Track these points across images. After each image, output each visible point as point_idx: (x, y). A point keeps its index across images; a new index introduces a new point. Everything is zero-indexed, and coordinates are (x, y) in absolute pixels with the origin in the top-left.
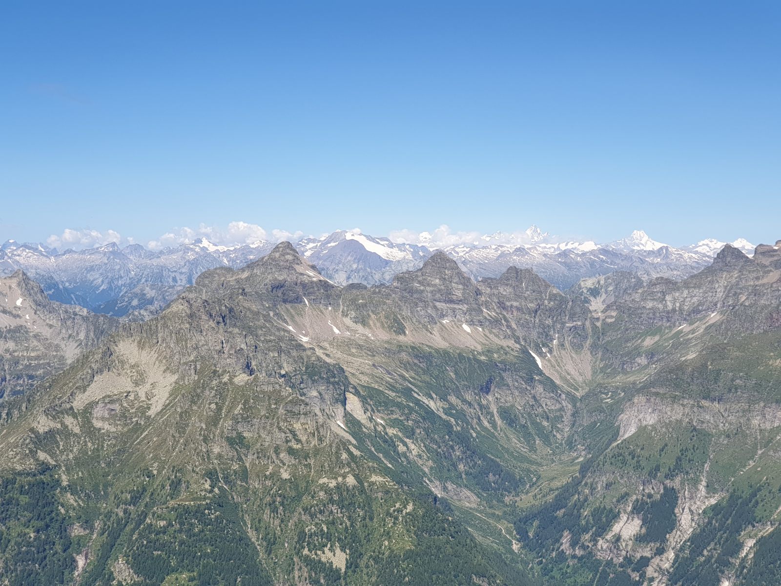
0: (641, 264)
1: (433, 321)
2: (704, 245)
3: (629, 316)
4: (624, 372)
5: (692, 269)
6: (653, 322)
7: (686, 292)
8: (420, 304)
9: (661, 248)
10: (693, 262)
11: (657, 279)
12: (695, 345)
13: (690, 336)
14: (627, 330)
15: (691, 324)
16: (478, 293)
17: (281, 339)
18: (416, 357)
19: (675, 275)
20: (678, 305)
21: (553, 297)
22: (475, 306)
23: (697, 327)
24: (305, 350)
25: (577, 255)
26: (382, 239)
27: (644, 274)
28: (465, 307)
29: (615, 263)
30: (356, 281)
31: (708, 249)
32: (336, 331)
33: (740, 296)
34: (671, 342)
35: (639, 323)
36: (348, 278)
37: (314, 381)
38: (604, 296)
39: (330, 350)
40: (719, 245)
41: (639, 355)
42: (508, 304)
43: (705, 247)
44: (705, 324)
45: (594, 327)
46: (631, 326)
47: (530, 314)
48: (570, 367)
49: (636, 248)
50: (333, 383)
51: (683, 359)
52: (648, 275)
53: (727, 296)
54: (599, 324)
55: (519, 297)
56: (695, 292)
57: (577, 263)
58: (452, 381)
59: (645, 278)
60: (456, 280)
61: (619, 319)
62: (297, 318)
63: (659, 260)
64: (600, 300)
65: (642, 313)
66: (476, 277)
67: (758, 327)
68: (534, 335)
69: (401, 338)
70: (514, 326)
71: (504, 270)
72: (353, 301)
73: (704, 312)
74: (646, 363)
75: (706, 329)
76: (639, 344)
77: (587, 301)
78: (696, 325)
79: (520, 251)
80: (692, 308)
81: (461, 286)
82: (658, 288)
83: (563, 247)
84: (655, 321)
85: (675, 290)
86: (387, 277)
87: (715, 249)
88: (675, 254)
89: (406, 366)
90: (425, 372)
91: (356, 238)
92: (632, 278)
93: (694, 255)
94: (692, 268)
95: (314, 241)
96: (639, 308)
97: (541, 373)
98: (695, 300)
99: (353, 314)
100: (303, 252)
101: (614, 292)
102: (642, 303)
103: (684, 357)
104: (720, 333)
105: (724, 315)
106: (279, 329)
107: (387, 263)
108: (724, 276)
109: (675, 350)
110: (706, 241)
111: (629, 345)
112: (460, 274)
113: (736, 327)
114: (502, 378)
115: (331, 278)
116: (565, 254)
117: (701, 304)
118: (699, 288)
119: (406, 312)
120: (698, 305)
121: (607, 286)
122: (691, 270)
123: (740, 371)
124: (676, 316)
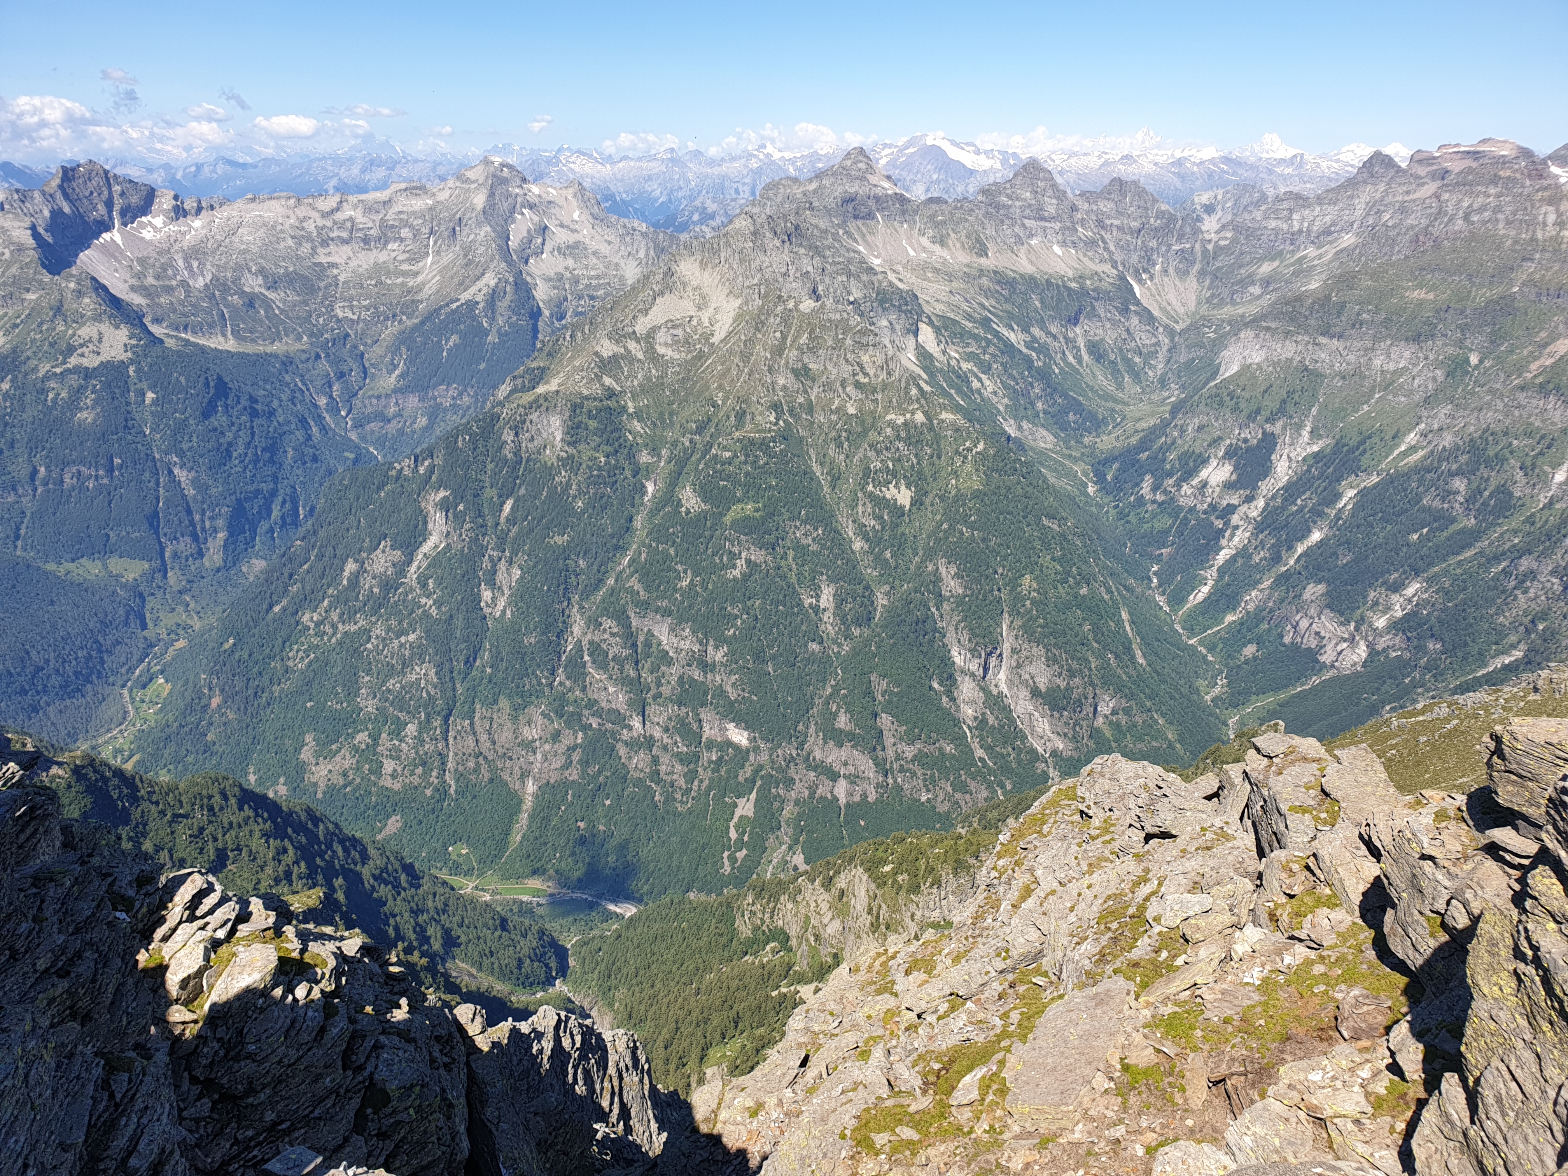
0: (1269, 175)
1: (1020, 241)
2: (1348, 151)
3: (1247, 237)
4: (1233, 303)
6: (1274, 245)
7: (1318, 209)
8: (1007, 222)
9: (1295, 156)
10: (1332, 173)
11: (1285, 193)
12: (1320, 272)
13: (1316, 262)
14: (1242, 254)
15: (1318, 248)
16: (1074, 209)
17: (850, 261)
18: (999, 282)
19: (1309, 189)
20: (1306, 224)
21: (1160, 215)
22: (1069, 224)
23: (1326, 252)
24: (876, 274)
25: (1194, 164)
26: (967, 144)
27: (1271, 187)
28: (1057, 226)
29: (1238, 174)
30: (935, 195)
31: (1353, 157)
32: (912, 253)
33: (1383, 215)
34: (1292, 269)
35: (1258, 246)
36: (928, 190)
37: (884, 309)
38: (1220, 214)
39: (904, 274)
40: (1366, 152)
41: (1253, 283)
42: (1108, 222)
43: (1350, 154)
44: (1335, 247)
45: (1205, 251)
46: (1247, 249)
47: (1132, 233)
48: (1172, 297)
49: (1265, 156)
50: (905, 312)
51: (1304, 289)
52: (1275, 188)
53: (1368, 214)
54: (1210, 247)
55: (1121, 214)
56: (1329, 209)
57: (1193, 173)
58: (1036, 311)
59: (1271, 193)
60: (1049, 193)
61: (1234, 241)
62: (868, 237)
63: (1291, 170)
64: (1214, 218)
65: (1262, 235)
66: (1073, 189)
67: (1399, 252)
68: (1134, 258)
69: (983, 261)
70: (1112, 248)
71: (1106, 181)
72: (932, 217)
73: (1336, 234)
74: (1260, 293)
75: (1336, 253)
76: (1254, 271)
77: (1199, 219)
78: (1324, 249)
79: (1127, 159)
80: (1322, 229)
81: (1054, 201)
82: (1285, 205)
83: (1178, 154)
84: (1277, 244)
85: (1305, 206)
86: (971, 189)
87: (1361, 156)
88: (1310, 163)
89: (987, 293)
90: (1007, 300)
91: (938, 143)
92: (1255, 192)
93: (1334, 164)
94: (1330, 180)
95: (890, 146)
96: (1259, 228)
97: (1138, 303)
98: (1328, 218)
99: (930, 233)
100: (878, 160)
101: (1232, 209)
102: (1263, 222)
103: (1305, 286)
104: (1351, 259)
105: (1360, 238)
106: (848, 250)
107: (972, 172)
108: (1367, 189)
109: (1296, 278)
110: (1352, 147)
111: (1242, 271)
112: (1054, 186)
113: (1373, 252)
114: (1093, 308)
115: (907, 190)
116: (1179, 162)
117: (1334, 224)
118: (1335, 204)
119: (990, 231)
120: (1331, 226)
121: (1225, 202)
122: (1329, 183)
123: (1369, 303)
124: (1302, 238)
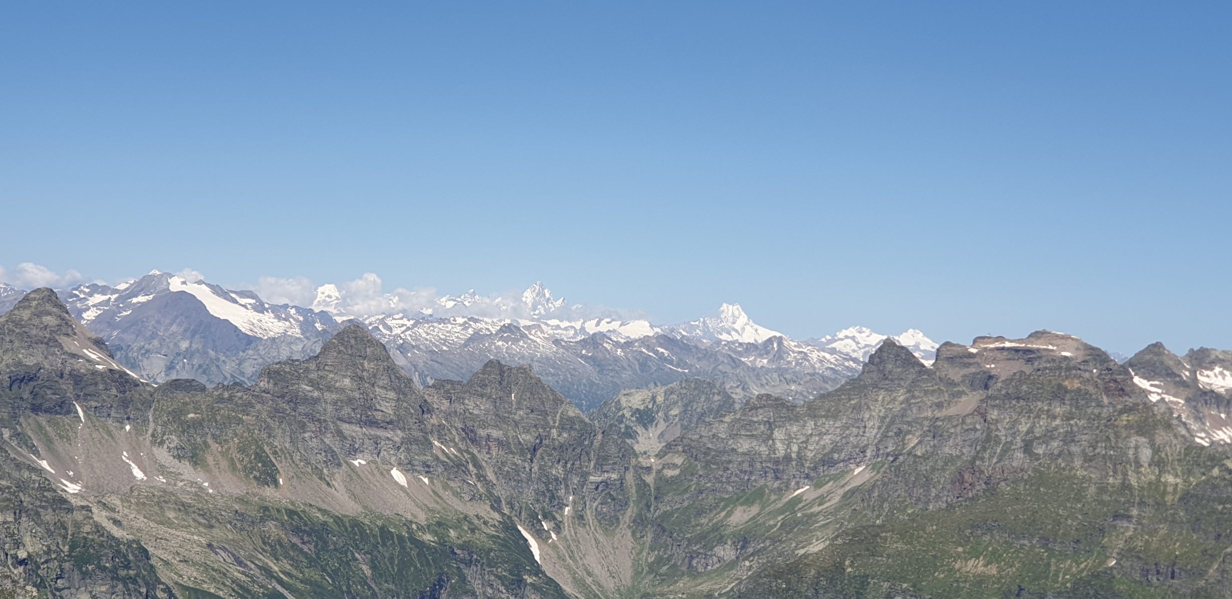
0: (733, 368)
1: (334, 460)
2: (847, 337)
3: (707, 464)
4: (693, 573)
5: (825, 382)
6: (749, 480)
7: (811, 424)
8: (311, 426)
9: (770, 341)
10: (828, 368)
11: (760, 397)
12: (823, 525)
13: (816, 509)
14: (701, 492)
15: (818, 486)
16: (425, 408)
17: (22, 486)
18: (297, 531)
19: (792, 391)
20: (795, 448)
21: (567, 424)
22: (418, 434)
23: (829, 492)
24: (70, 510)
25: (617, 344)
26: (243, 294)
27: (737, 387)
28: (398, 436)
29: (686, 363)
30: (184, 376)
31: (854, 346)
32: (138, 474)
33: (907, 437)
34: (779, 518)
35: (724, 480)
36: (170, 368)
37: (85, 575)
38: (662, 426)
39: (123, 511)
40: (875, 340)
41: (721, 540)
42: (482, 432)
43: (849, 341)
44: (843, 486)
45: (642, 485)
46: (709, 485)
47: (522, 453)
48: (593, 561)
49: (724, 337)
50: (125, 580)
51: (801, 552)
52: (743, 389)
53: (885, 436)
54: (649, 479)
55: (504, 420)
56: (827, 426)
57: (616, 359)
58: (364, 582)
59: (738, 395)
60: (384, 381)
61: (687, 471)
62: (59, 445)
63: (765, 361)
64: (653, 432)
65: (730, 462)
66: (422, 376)
67: (937, 497)
68: (528, 495)
69: (269, 492)
70: (491, 476)
71: (478, 366)
72: (177, 415)
73: (841, 464)
74: (734, 557)
75: (844, 496)
76: (722, 521)
77: (630, 434)
78: (827, 487)
79: (511, 331)
80: (820, 456)
81: (392, 395)
82: (760, 416)
83: (591, 327)
84: (753, 478)
85: (790, 419)
86: (249, 369)
87: (866, 346)
88: (793, 352)
89: (276, 549)
90: (312, 562)
91: (191, 289)
92: (714, 394)
93: (828, 356)
94: (825, 379)
95: (104, 290)
96: (724, 452)
97: (537, 570)
98: (827, 439)
99: (174, 441)
100: (80, 312)
101: (680, 419)
102: (730, 442)
103: (803, 547)
104: (869, 505)
105: (878, 472)
106: (18, 466)
107: (249, 341)
108: (880, 398)
109: (788, 533)
110: (851, 332)
111: (703, 521)
112: (391, 369)
113: (899, 495)
114: (463, 579)
115: (133, 367)
116: (594, 341)
117: (836, 449)
118: (835, 417)
119: (281, 441)
120: (833, 451)
121: (668, 408)
122: (823, 385)
123: (904, 579)
124: (792, 470)
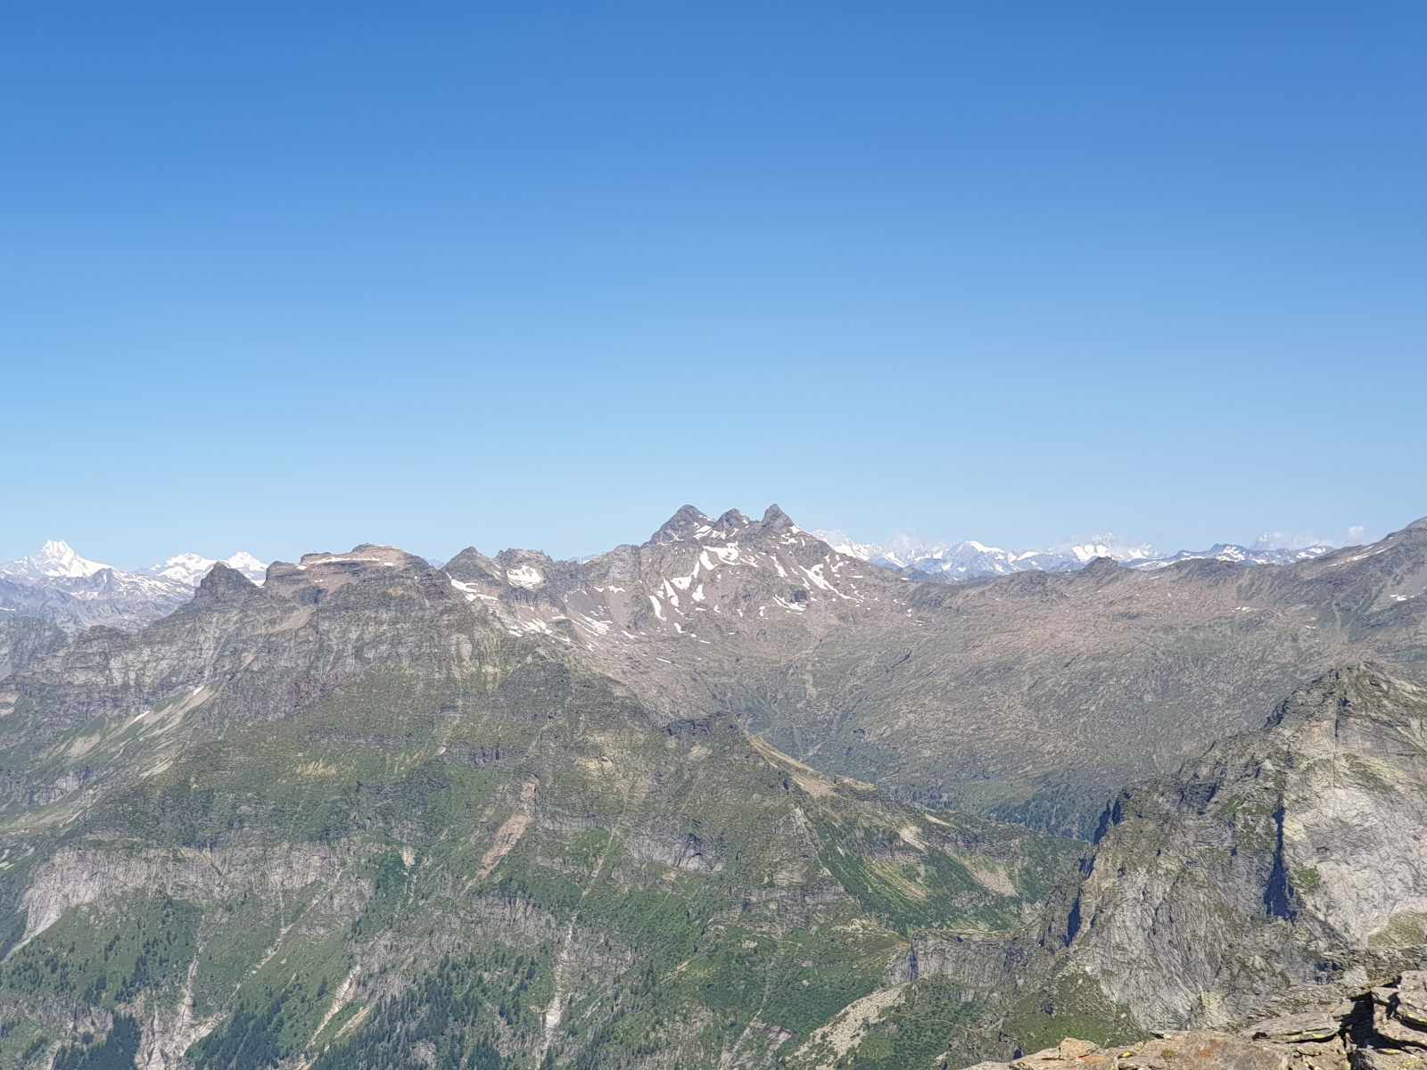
0: (63, 603)
2: (176, 564)
3: (42, 700)
4: (34, 808)
5: (157, 609)
6: (87, 711)
7: (147, 651)
9: (99, 573)
10: (158, 596)
11: (93, 629)
12: (167, 746)
13: (158, 732)
14: (38, 728)
15: (158, 710)
19: (125, 621)
20: (132, 676)
23: (170, 715)
27: (69, 621)
29: (12, 603)
31: (185, 573)
33: (243, 655)
34: (121, 745)
35: (61, 713)
40: (204, 565)
41: (62, 773)
43: (179, 569)
44: (183, 708)
46: (46, 720)
49: (51, 573)
51: (146, 774)
52: (75, 623)
53: (221, 656)
56: (163, 651)
59: (70, 629)
61: (22, 708)
63: (96, 594)
65: (67, 695)
67: (276, 708)
73: (180, 687)
74: (76, 788)
75: (185, 717)
76: (62, 753)
78: (166, 711)
80: (158, 681)
82: (95, 648)
84: (92, 709)
85: (126, 648)
87: (197, 571)
88: (124, 583)
92: (45, 630)
93: (159, 584)
94: (157, 607)
96: (60, 686)
98: (164, 664)
101: (11, 658)
102: (65, 676)
103: (147, 770)
104: (210, 723)
105: (217, 691)
108: (215, 619)
109: (131, 758)
110: (181, 559)
111: (42, 755)
113: (238, 711)
117: (174, 672)
118: (171, 642)
120: (170, 675)
122: (156, 612)
123: (248, 789)
124: (131, 698)
